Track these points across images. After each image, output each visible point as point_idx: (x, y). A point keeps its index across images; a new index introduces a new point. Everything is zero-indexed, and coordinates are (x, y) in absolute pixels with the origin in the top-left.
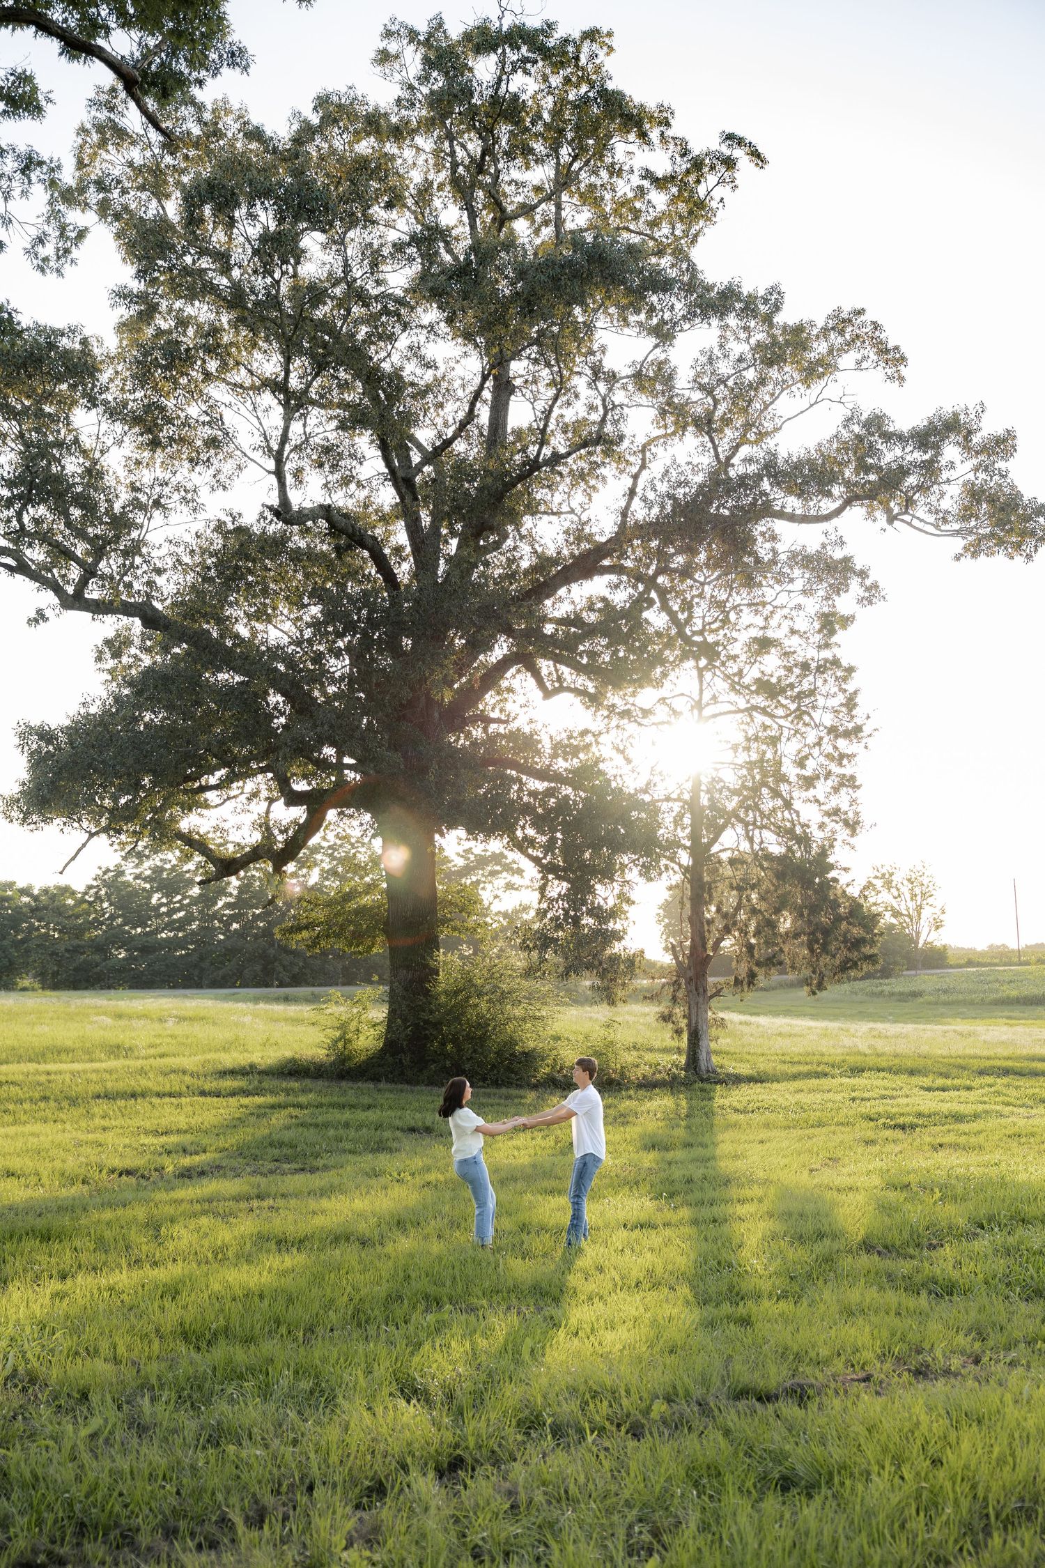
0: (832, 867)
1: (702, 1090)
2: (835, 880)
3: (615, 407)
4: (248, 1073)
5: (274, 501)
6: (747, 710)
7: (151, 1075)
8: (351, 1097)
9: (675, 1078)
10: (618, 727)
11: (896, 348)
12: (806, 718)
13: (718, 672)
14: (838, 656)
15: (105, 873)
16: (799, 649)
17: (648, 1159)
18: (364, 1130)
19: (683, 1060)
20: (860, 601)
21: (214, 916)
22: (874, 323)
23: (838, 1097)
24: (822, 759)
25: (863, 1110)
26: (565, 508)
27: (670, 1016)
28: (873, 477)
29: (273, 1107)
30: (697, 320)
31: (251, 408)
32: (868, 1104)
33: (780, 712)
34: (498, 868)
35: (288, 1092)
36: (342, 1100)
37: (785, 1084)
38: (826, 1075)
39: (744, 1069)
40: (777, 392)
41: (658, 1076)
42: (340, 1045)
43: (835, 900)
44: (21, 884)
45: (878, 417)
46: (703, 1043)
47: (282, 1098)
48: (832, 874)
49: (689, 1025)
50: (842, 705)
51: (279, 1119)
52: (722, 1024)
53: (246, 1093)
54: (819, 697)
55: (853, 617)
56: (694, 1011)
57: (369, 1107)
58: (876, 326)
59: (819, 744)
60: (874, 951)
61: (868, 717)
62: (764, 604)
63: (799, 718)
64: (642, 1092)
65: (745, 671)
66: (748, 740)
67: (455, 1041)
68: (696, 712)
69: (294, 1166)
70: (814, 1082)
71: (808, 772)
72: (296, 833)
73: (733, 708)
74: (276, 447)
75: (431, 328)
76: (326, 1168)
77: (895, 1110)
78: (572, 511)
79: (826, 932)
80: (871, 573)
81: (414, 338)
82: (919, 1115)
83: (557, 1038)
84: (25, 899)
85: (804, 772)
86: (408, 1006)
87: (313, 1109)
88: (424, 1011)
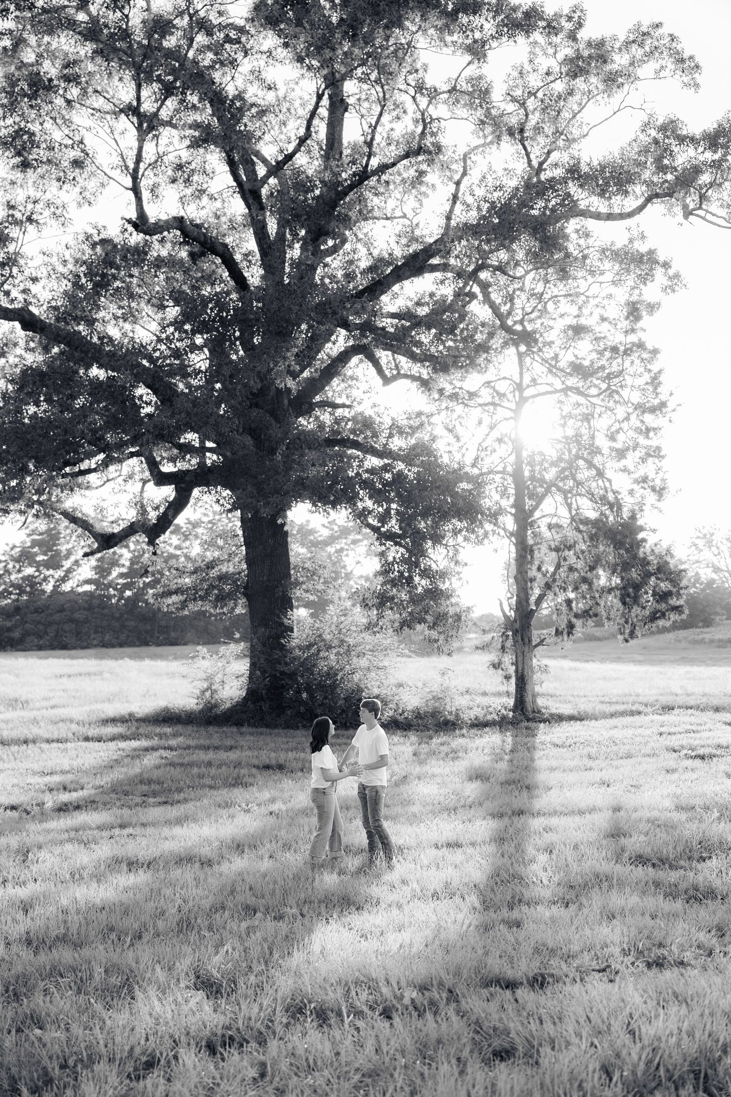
0: (642, 529)
1: (528, 728)
2: (644, 540)
3: (432, 120)
4: (127, 721)
5: (133, 215)
6: (562, 390)
7: (42, 724)
8: (216, 741)
9: (504, 718)
10: (447, 408)
11: (691, 58)
12: (616, 397)
13: (537, 358)
14: (643, 340)
15: (12, 549)
16: (608, 334)
18: (224, 768)
19: (511, 702)
20: (664, 290)
21: (108, 585)
22: (671, 35)
23: (648, 732)
24: (631, 433)
25: (668, 743)
26: (398, 213)
27: (499, 664)
28: (669, 177)
29: (147, 750)
30: (505, 39)
31: (109, 131)
32: (674, 737)
33: (594, 391)
34: (359, 537)
35: (161, 736)
36: (207, 742)
37: (603, 721)
38: (639, 713)
39: (565, 710)
40: (584, 101)
41: (489, 717)
42: (208, 694)
43: (645, 559)
45: (672, 122)
46: (528, 687)
47: (155, 742)
48: (640, 536)
49: (517, 671)
50: (647, 383)
51: (150, 760)
52: (545, 670)
53: (123, 737)
54: (627, 377)
55: (659, 304)
56: (520, 659)
57: (231, 748)
58: (673, 38)
59: (627, 419)
60: (681, 602)
61: (671, 394)
62: (578, 295)
63: (610, 396)
64: (473, 731)
65: (560, 357)
66: (563, 417)
67: (308, 689)
68: (517, 393)
69: (158, 799)
70: (629, 719)
71: (619, 445)
72: (167, 509)
73: (549, 389)
74: (131, 166)
75: (269, 54)
76: (186, 800)
77: (696, 743)
78: (404, 216)
79: (637, 587)
80: (673, 264)
81: (255, 63)
82: (719, 746)
83: (400, 685)
85: (614, 445)
86: (266, 659)
87: (181, 751)
88: (280, 664)
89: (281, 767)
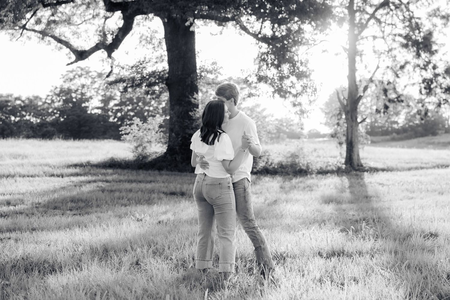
1: (357, 175)
4: (84, 166)
8: (141, 178)
9: (339, 169)
17: (329, 209)
19: (343, 159)
21: (108, 110)
27: (336, 134)
35: (104, 174)
37: (405, 172)
39: (379, 166)
41: (329, 168)
44: (16, 95)
46: (355, 150)
47: (98, 178)
49: (347, 139)
56: (350, 131)
64: (319, 176)
72: (118, 34)
84: (18, 102)
86: (180, 126)
87: (113, 183)
88: (189, 129)
89: (183, 194)
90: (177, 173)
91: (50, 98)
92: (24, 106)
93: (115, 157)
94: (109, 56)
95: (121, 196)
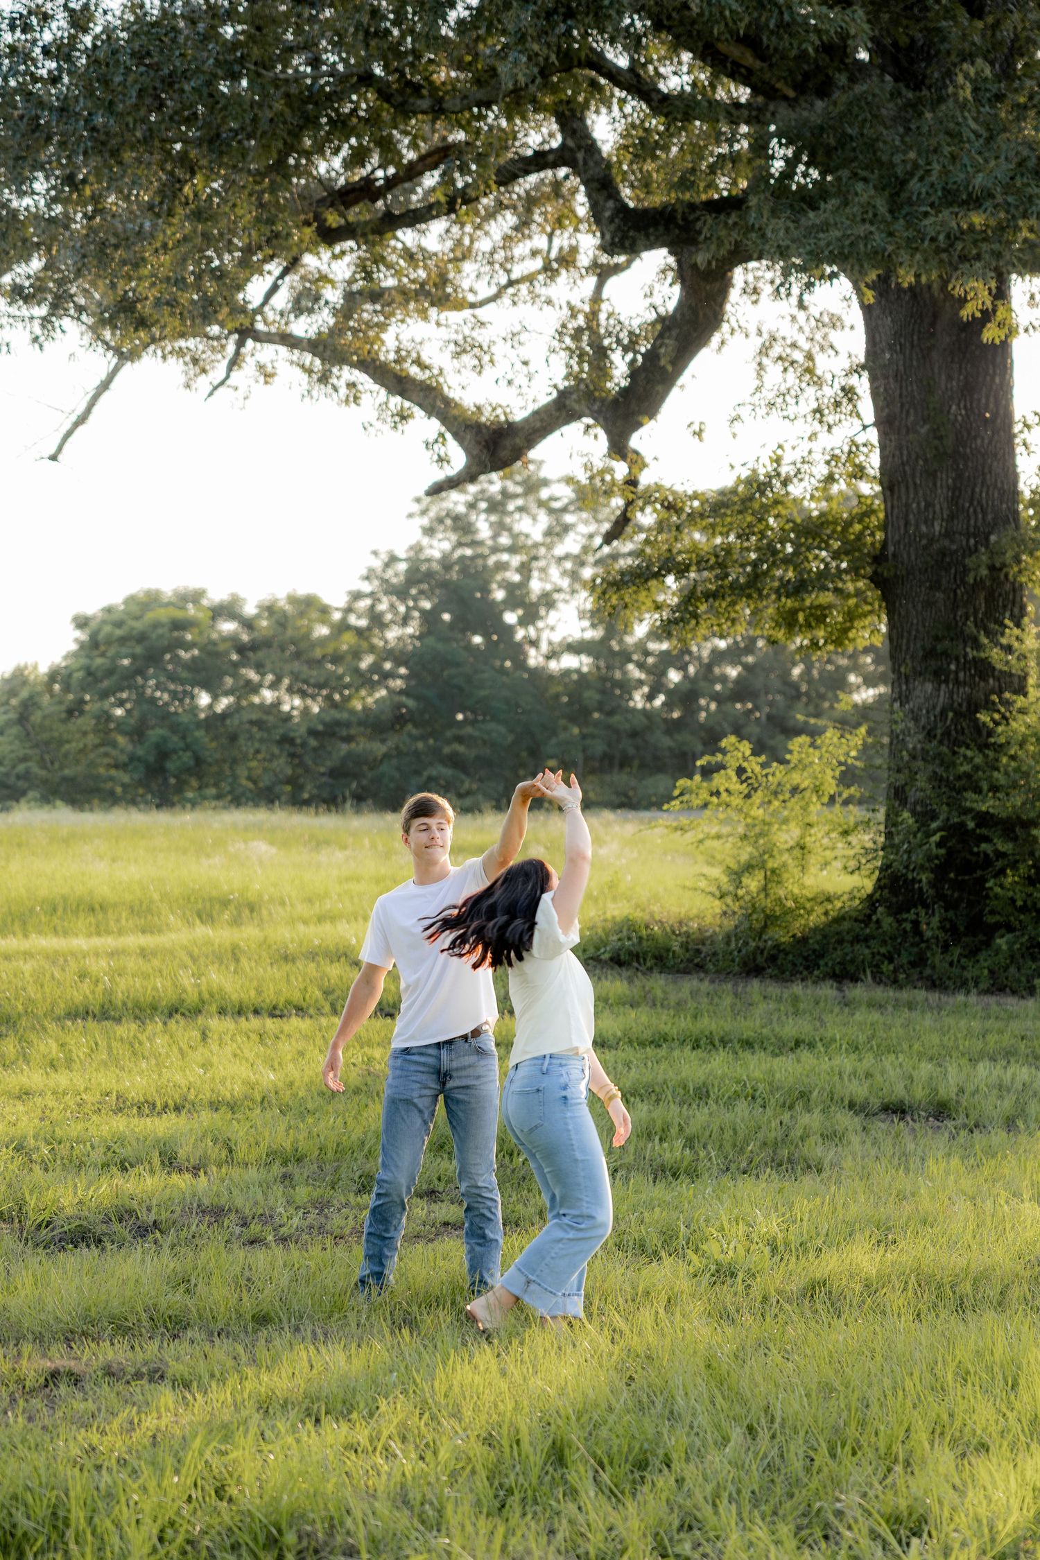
15: (387, 565)
18: (742, 1106)
21: (625, 657)
42: (753, 883)
44: (217, 595)
72: (659, 338)
84: (228, 627)
86: (935, 778)
87: (629, 1049)
88: (978, 790)
89: (941, 1111)
90: (921, 994)
91: (364, 604)
92: (254, 646)
93: (638, 915)
94: (619, 448)
95: (659, 1123)
